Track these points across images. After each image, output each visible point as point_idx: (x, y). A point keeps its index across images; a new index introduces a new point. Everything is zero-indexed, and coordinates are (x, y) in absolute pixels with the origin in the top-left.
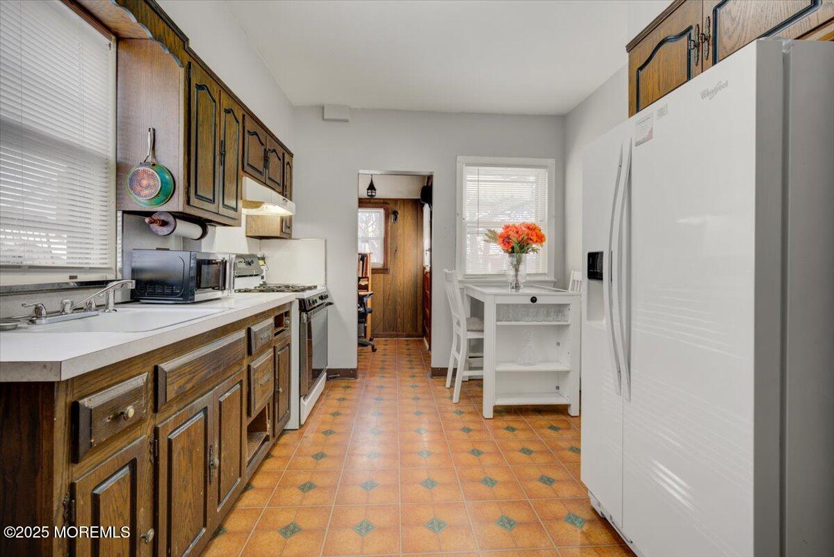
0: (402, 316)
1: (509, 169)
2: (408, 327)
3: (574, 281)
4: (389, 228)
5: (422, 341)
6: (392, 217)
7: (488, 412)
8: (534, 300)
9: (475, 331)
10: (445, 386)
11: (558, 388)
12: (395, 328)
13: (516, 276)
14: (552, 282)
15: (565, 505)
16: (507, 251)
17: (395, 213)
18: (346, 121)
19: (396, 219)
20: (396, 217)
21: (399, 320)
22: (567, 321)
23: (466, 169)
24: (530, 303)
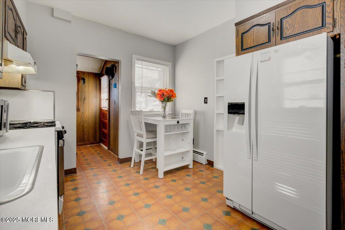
0: (87, 134)
1: (154, 64)
2: (91, 139)
3: (182, 113)
4: (80, 87)
5: (100, 146)
6: (82, 81)
7: (161, 175)
8: (178, 122)
9: (150, 138)
10: (130, 166)
11: (183, 158)
12: (83, 140)
13: (164, 111)
14: (171, 114)
15: (219, 208)
16: (161, 101)
17: (84, 79)
18: (70, 22)
19: (84, 82)
20: (85, 81)
21: (86, 136)
22: (188, 130)
23: (137, 61)
24: (177, 124)
